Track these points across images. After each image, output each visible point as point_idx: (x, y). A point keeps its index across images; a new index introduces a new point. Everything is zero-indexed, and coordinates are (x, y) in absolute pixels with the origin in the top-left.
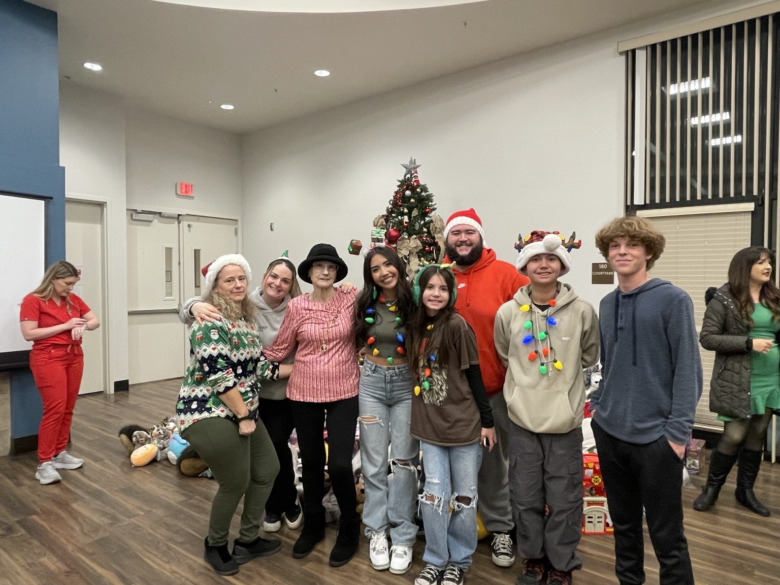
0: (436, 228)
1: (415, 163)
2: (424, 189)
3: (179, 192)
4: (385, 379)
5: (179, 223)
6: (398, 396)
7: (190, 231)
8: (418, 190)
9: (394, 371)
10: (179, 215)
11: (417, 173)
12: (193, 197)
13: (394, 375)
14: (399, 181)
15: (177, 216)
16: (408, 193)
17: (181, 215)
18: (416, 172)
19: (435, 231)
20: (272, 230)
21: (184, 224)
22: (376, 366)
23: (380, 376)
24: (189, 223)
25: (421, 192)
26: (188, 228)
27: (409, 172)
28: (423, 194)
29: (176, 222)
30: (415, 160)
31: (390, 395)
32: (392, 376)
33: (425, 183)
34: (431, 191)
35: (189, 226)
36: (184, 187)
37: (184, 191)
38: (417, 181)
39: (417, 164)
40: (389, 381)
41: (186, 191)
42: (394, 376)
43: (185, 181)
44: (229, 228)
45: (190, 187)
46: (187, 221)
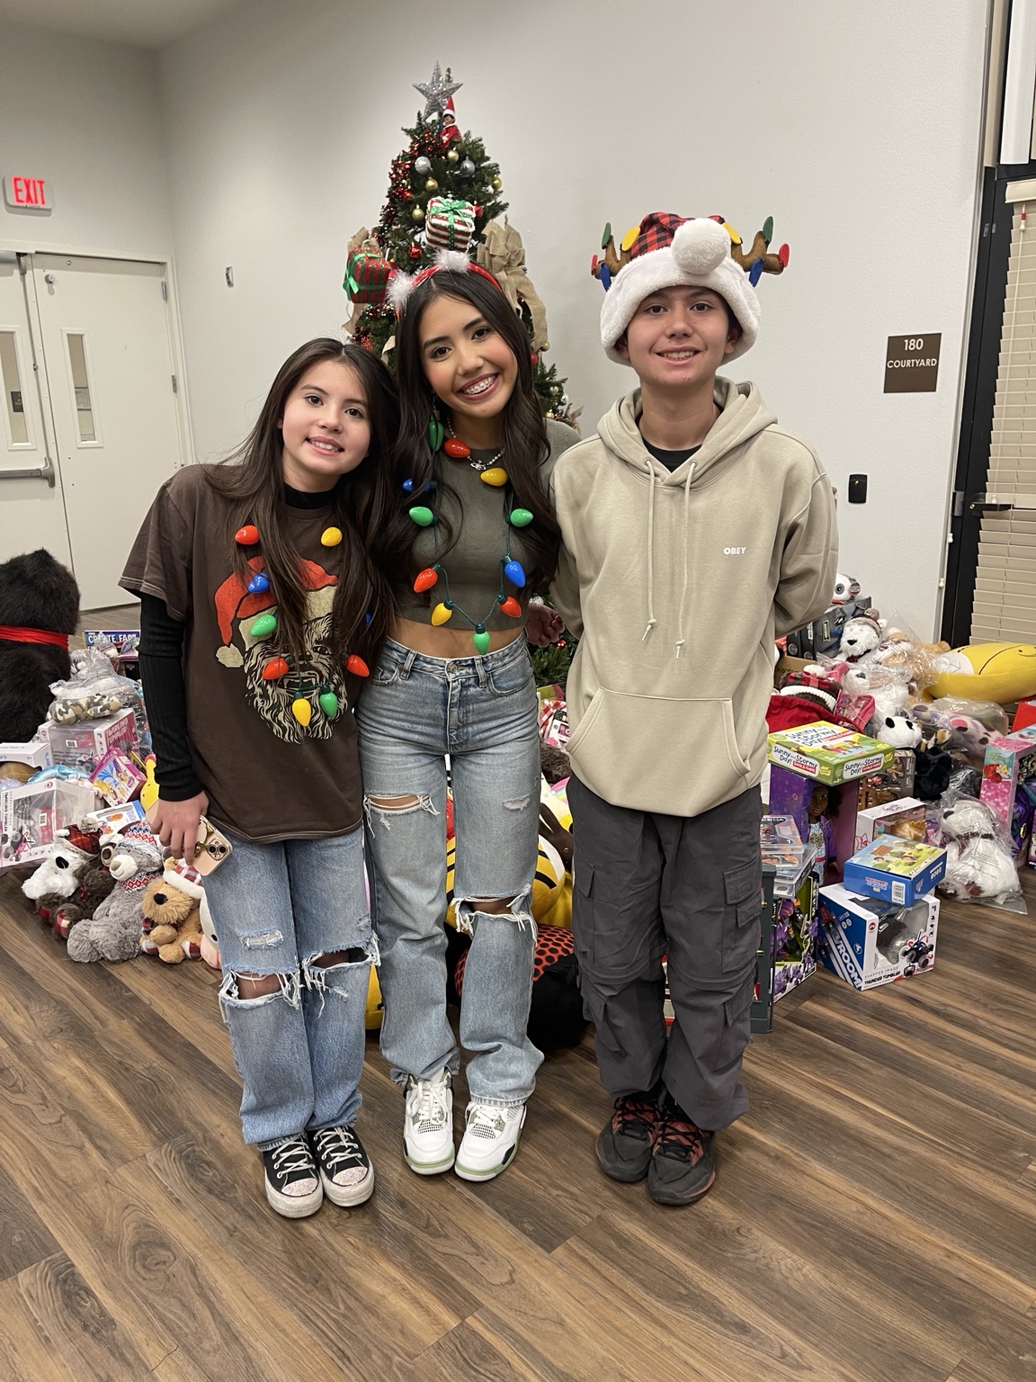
0: (492, 256)
1: (449, 79)
2: (474, 151)
3: (12, 201)
4: (445, 695)
5: (23, 273)
6: (478, 737)
7: (51, 292)
8: (452, 154)
9: (471, 671)
10: (19, 255)
11: (453, 109)
12: (50, 210)
13: (472, 681)
14: (409, 132)
15: (15, 257)
16: (422, 163)
17: (25, 254)
18: (451, 106)
19: (491, 262)
20: (230, 284)
21: (36, 275)
22: (417, 658)
23: (430, 685)
24: (48, 272)
25: (462, 159)
26: (46, 285)
27: (434, 106)
28: (468, 165)
29: (17, 272)
30: (449, 70)
31: (457, 736)
32: (464, 687)
33: (479, 136)
34: (493, 154)
35: (48, 281)
36: (21, 185)
37: (23, 196)
38: (454, 131)
39: (455, 81)
40: (455, 700)
41: (30, 197)
42: (469, 686)
43: (24, 175)
44: (151, 283)
45: (38, 185)
46: (43, 267)
